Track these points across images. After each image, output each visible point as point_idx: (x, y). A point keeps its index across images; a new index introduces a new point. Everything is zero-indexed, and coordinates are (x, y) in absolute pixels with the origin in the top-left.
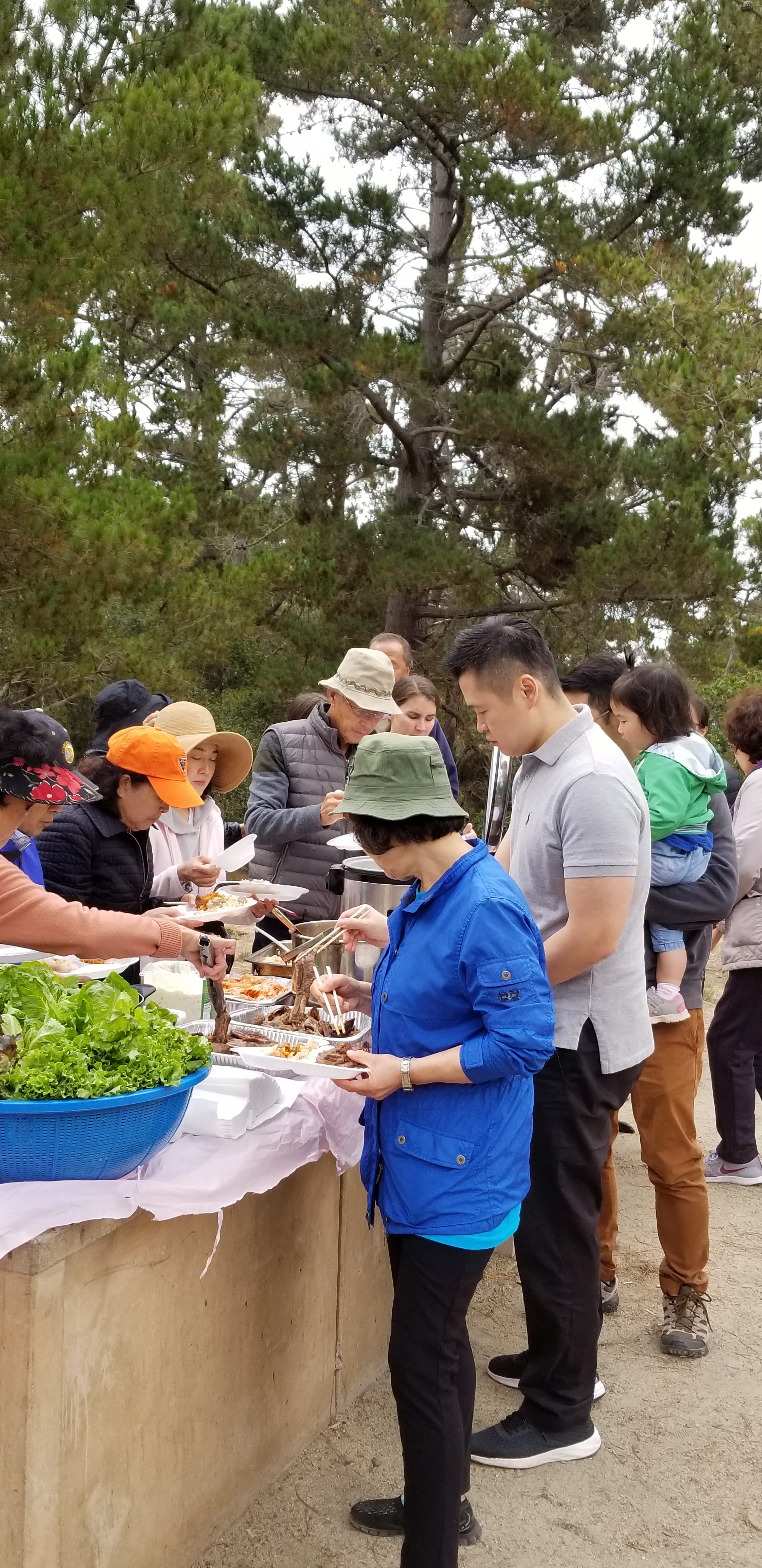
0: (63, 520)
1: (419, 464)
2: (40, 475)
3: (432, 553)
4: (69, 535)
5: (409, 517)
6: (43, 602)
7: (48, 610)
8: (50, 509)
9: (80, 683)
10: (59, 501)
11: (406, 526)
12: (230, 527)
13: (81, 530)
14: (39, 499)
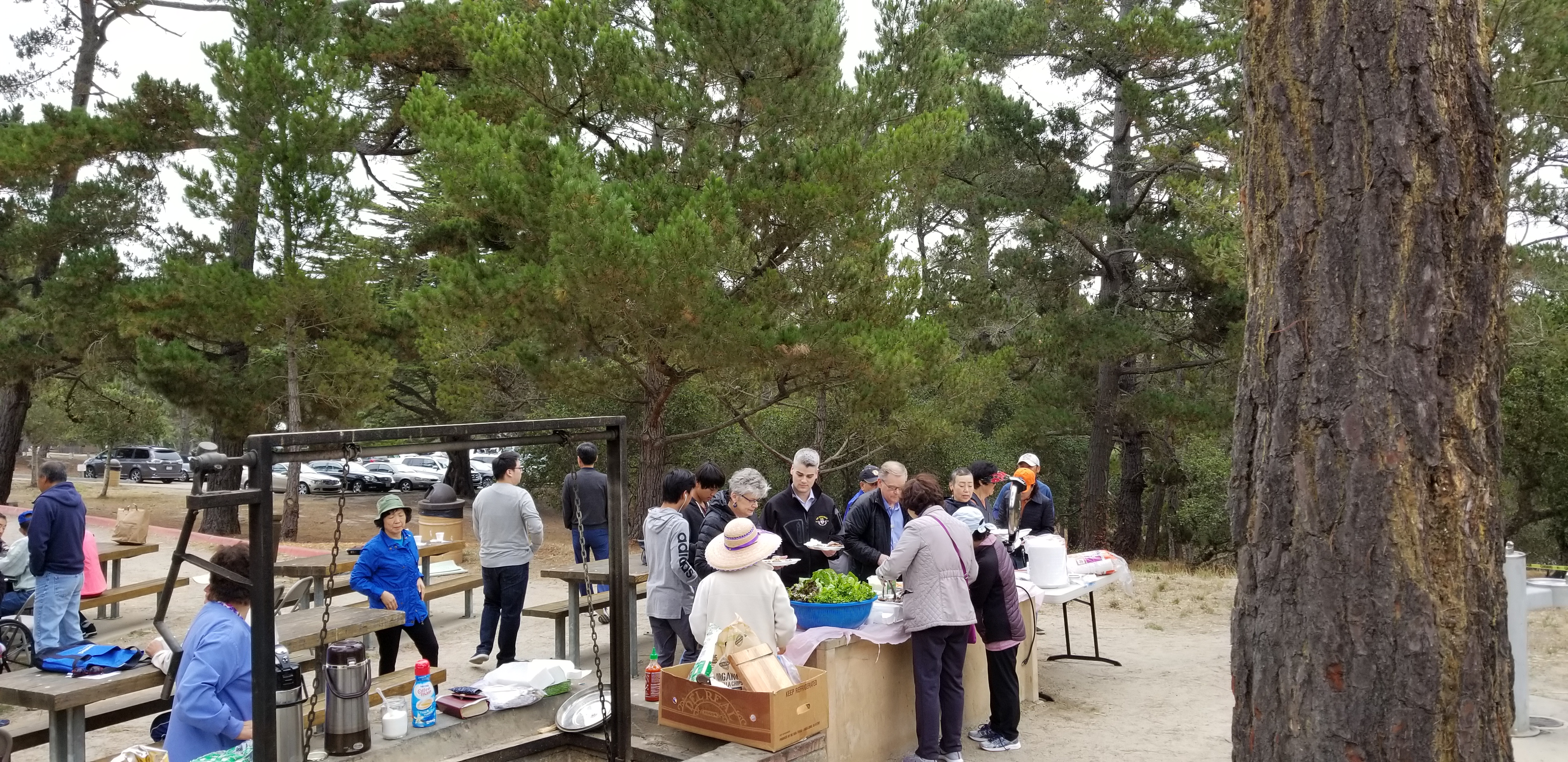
0: (869, 357)
1: (1114, 273)
2: (857, 334)
3: (1123, 335)
4: (873, 364)
5: (1106, 311)
6: (863, 398)
7: (866, 401)
8: (861, 352)
9: (890, 438)
10: (866, 347)
11: (1104, 316)
12: (996, 318)
13: (879, 360)
14: (855, 348)
